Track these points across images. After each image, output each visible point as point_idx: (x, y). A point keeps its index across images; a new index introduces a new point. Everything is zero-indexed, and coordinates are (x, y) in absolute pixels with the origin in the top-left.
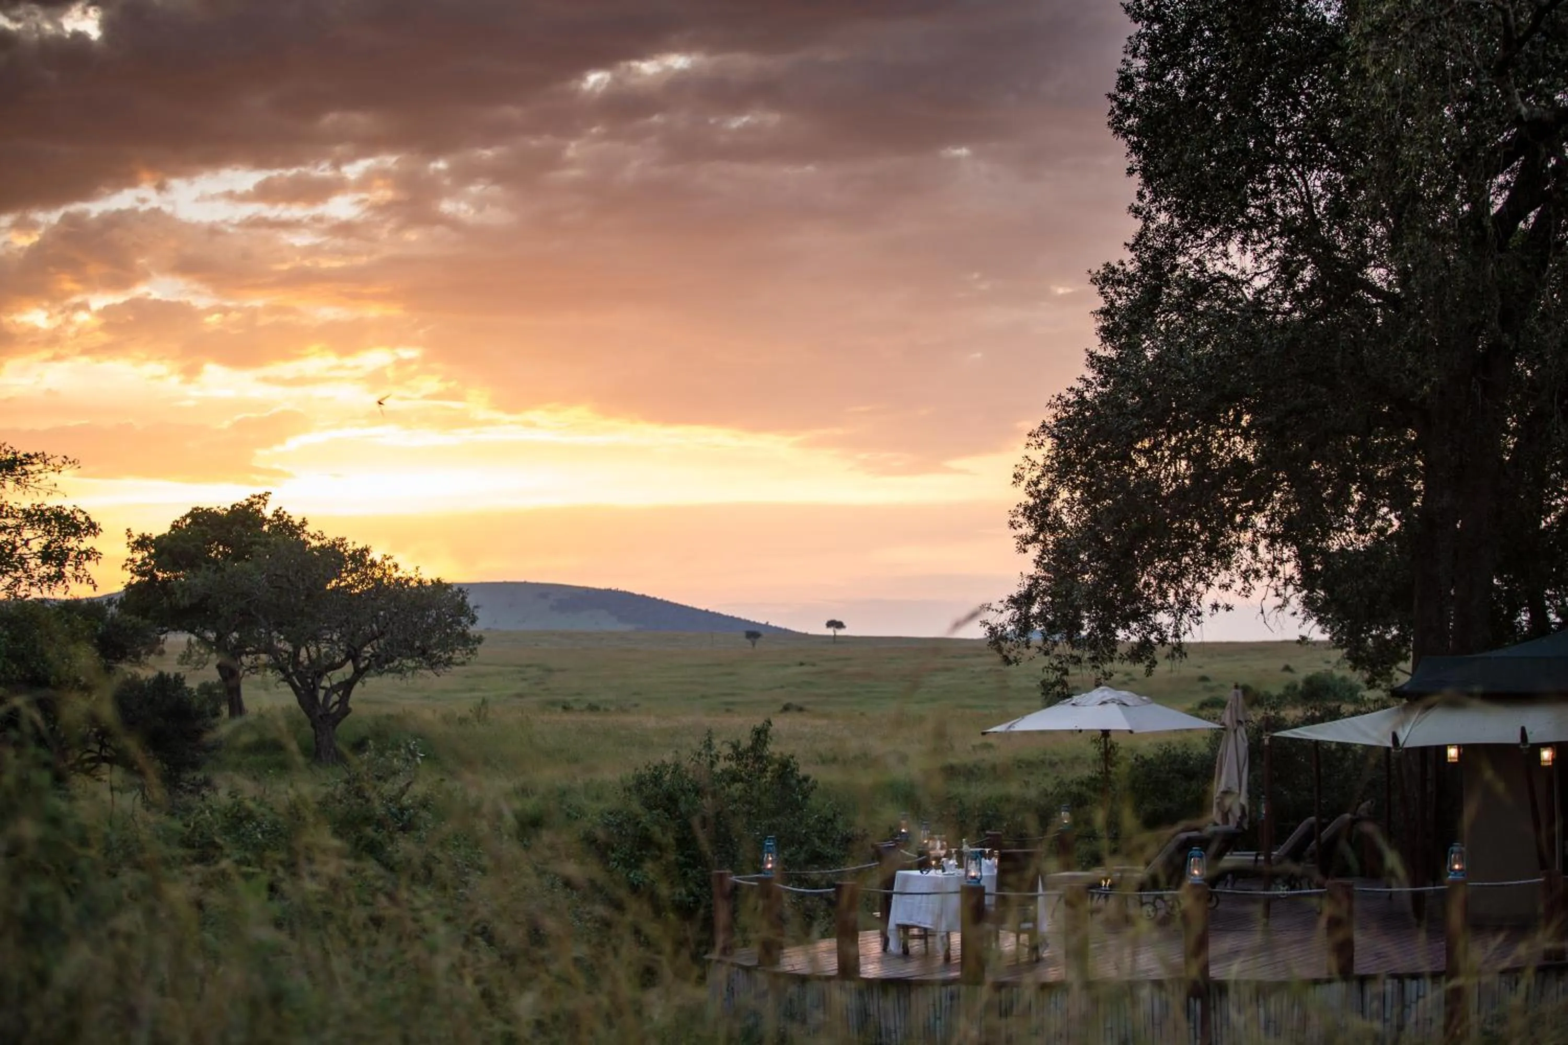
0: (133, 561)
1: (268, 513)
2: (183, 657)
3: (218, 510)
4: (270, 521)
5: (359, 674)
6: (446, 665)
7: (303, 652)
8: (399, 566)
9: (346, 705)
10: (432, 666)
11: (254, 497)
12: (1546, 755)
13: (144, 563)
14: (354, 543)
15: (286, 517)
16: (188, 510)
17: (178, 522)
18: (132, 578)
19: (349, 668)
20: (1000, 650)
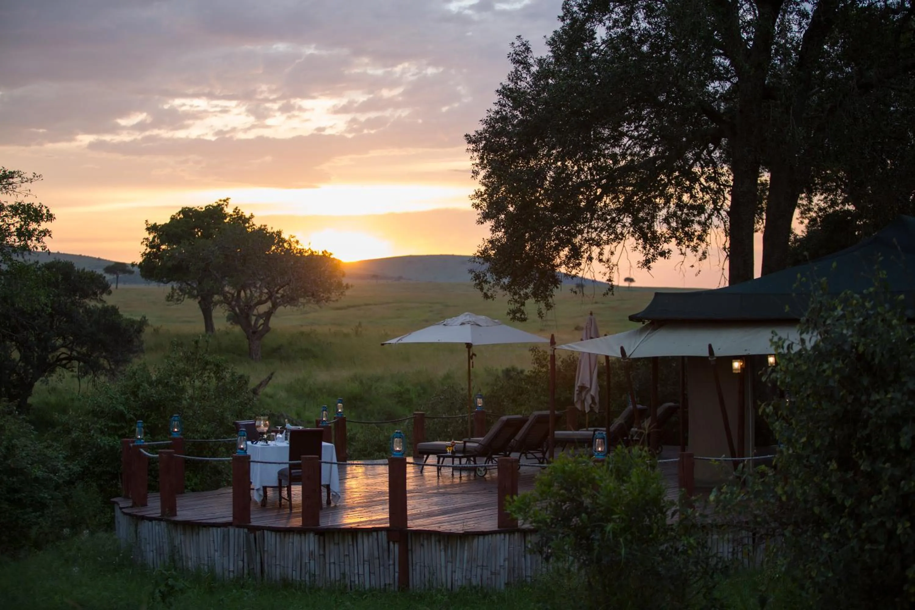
0: (147, 239)
1: (229, 210)
2: (168, 297)
3: (198, 209)
4: (231, 215)
5: (275, 306)
6: (326, 302)
7: (242, 293)
8: (300, 242)
9: (267, 326)
10: (318, 302)
11: (221, 201)
12: (736, 365)
13: (153, 240)
14: (272, 228)
15: (240, 213)
16: (180, 209)
17: (174, 216)
18: (146, 249)
19: (269, 304)
20: (482, 289)
